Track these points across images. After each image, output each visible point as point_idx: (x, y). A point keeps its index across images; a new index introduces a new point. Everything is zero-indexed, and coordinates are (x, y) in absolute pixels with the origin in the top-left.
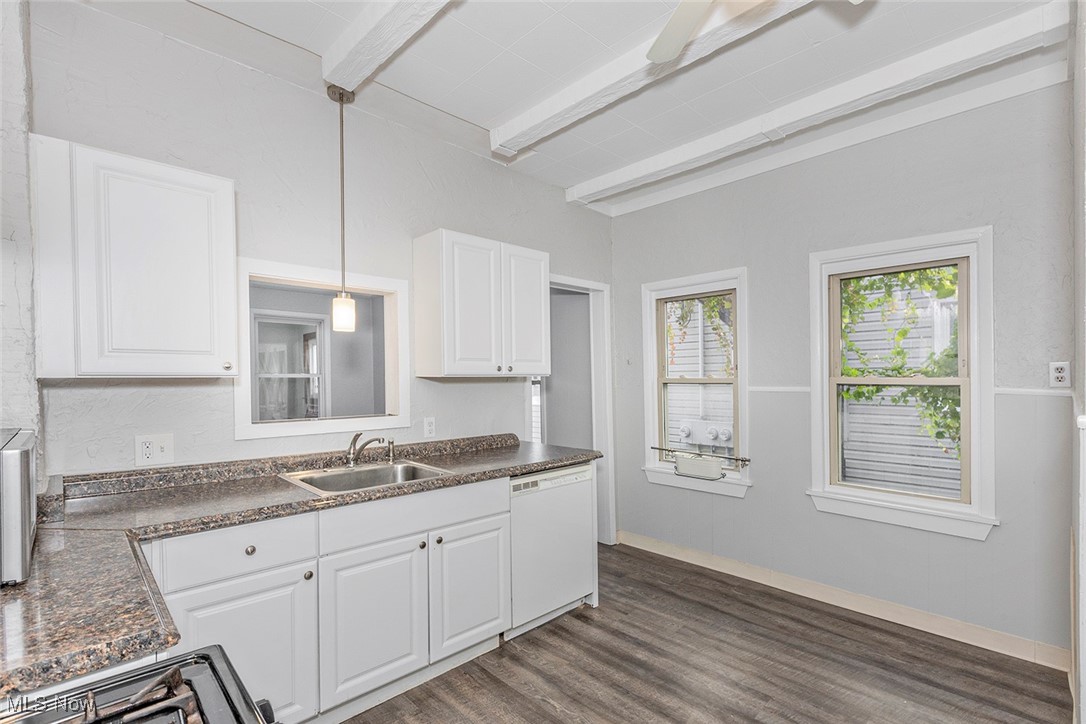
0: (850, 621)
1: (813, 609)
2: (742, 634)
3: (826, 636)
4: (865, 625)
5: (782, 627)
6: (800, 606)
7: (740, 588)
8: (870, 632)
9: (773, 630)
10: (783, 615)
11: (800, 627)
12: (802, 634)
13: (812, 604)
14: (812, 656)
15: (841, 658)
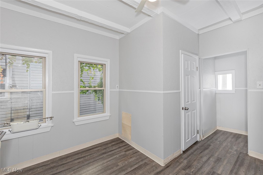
0: (87, 150)
1: (78, 154)
2: (74, 172)
3: (89, 157)
4: (91, 149)
5: (79, 162)
6: (74, 155)
7: (52, 163)
8: (93, 150)
9: (78, 165)
10: (75, 160)
11: (82, 159)
12: (85, 160)
13: (77, 153)
14: (94, 162)
15: (98, 158)
